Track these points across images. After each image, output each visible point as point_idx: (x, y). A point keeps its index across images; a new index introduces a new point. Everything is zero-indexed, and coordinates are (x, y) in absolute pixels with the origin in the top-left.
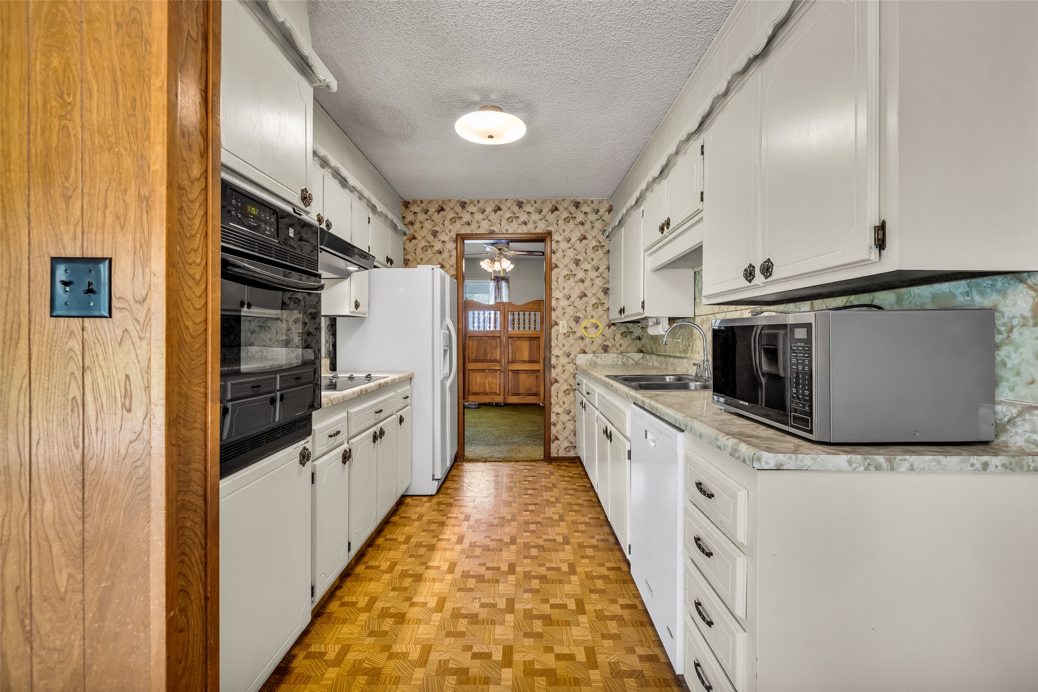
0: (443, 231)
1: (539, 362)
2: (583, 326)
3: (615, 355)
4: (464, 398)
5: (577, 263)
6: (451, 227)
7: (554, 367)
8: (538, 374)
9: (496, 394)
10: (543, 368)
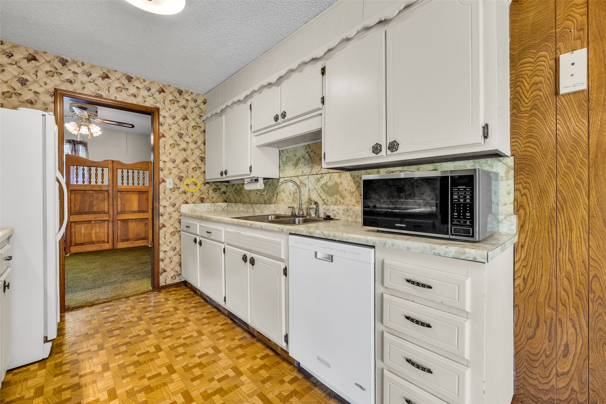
0: (35, 81)
1: (147, 212)
2: (185, 184)
3: (209, 204)
4: (66, 249)
5: (181, 136)
6: (46, 80)
7: (162, 215)
8: (147, 221)
9: (104, 242)
10: (151, 216)
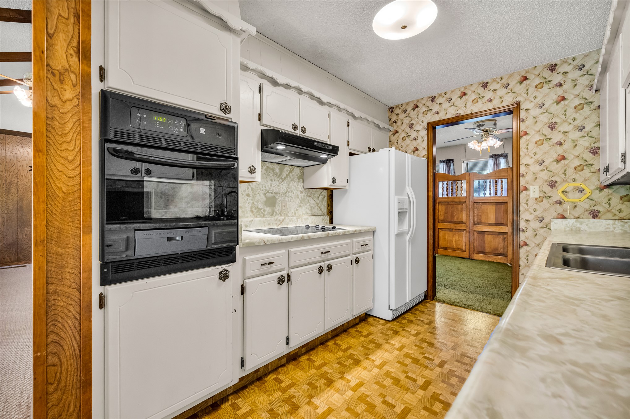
0: (417, 123)
1: (506, 225)
2: (561, 190)
3: (611, 222)
4: (434, 250)
5: (553, 126)
6: (423, 119)
7: (523, 231)
8: (505, 236)
9: (462, 250)
10: (510, 231)
